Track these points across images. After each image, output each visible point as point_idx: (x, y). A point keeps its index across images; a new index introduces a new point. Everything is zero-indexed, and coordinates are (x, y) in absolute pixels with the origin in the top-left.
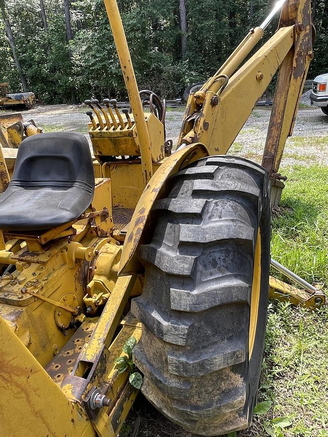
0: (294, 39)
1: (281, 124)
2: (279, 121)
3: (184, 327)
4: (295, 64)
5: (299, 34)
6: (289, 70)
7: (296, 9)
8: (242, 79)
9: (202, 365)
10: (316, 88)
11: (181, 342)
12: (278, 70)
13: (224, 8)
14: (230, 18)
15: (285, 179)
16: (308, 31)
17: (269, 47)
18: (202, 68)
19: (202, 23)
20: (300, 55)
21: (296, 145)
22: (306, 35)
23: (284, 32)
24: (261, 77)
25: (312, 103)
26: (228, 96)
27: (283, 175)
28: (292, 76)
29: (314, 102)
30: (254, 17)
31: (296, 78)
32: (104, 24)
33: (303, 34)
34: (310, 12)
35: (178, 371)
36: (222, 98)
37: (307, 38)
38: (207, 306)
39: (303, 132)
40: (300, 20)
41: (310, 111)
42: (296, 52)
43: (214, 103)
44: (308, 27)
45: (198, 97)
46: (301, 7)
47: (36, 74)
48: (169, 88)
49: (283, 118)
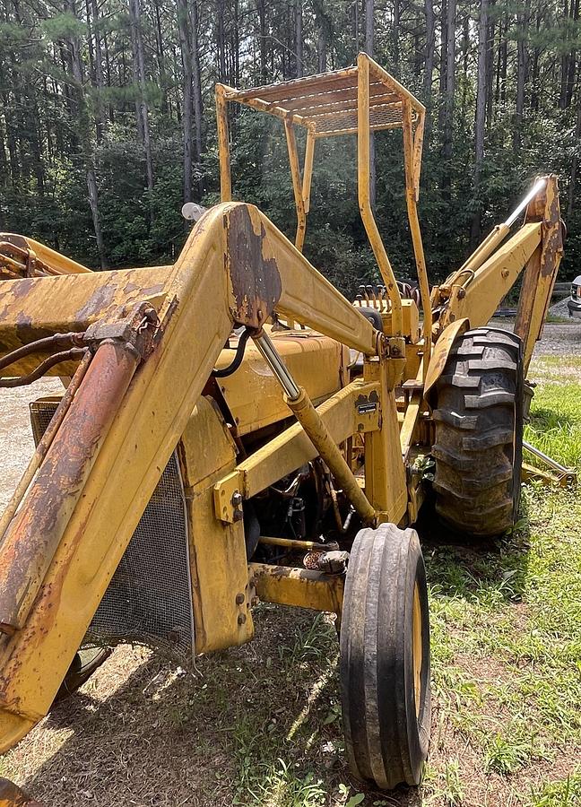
0: (542, 236)
1: (529, 324)
2: (526, 322)
3: (474, 418)
4: (543, 262)
5: (547, 231)
6: (537, 267)
7: (544, 206)
8: (488, 274)
9: (486, 441)
10: (576, 293)
11: (472, 427)
12: (524, 269)
13: (434, 171)
14: (442, 187)
15: (534, 386)
16: (557, 228)
17: (515, 244)
18: (397, 257)
19: (400, 192)
20: (548, 252)
21: (547, 365)
22: (555, 232)
23: (530, 229)
24: (507, 274)
25: (571, 314)
26: (473, 290)
27: (532, 382)
28: (541, 275)
29: (574, 312)
30: (481, 187)
31: (544, 276)
32: (248, 186)
33: (551, 231)
34: (558, 208)
35: (470, 447)
36: (467, 293)
37: (556, 235)
38: (489, 404)
39: (558, 352)
40: (548, 217)
41: (568, 326)
42: (544, 250)
43: (461, 296)
44: (557, 224)
45: (444, 290)
46: (548, 205)
47: (127, 254)
48: (346, 285)
49: (530, 316)
